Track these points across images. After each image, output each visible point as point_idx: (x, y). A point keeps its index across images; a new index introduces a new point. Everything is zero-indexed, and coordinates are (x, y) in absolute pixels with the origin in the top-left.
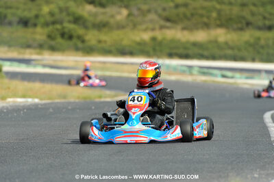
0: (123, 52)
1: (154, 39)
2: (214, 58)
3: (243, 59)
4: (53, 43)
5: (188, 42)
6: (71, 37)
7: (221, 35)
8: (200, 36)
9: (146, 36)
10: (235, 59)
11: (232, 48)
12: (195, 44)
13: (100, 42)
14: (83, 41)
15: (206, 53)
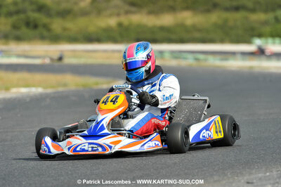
0: (90, 39)
1: (120, 25)
2: (182, 41)
3: (212, 41)
4: (18, 33)
5: (155, 27)
6: (36, 26)
7: (188, 18)
8: (167, 20)
9: (112, 22)
10: (204, 41)
11: (199, 30)
12: (162, 28)
13: (65, 29)
14: (49, 30)
15: (173, 37)
